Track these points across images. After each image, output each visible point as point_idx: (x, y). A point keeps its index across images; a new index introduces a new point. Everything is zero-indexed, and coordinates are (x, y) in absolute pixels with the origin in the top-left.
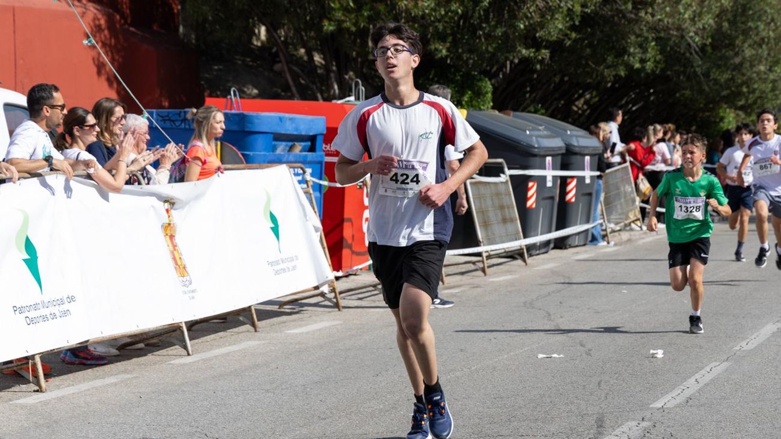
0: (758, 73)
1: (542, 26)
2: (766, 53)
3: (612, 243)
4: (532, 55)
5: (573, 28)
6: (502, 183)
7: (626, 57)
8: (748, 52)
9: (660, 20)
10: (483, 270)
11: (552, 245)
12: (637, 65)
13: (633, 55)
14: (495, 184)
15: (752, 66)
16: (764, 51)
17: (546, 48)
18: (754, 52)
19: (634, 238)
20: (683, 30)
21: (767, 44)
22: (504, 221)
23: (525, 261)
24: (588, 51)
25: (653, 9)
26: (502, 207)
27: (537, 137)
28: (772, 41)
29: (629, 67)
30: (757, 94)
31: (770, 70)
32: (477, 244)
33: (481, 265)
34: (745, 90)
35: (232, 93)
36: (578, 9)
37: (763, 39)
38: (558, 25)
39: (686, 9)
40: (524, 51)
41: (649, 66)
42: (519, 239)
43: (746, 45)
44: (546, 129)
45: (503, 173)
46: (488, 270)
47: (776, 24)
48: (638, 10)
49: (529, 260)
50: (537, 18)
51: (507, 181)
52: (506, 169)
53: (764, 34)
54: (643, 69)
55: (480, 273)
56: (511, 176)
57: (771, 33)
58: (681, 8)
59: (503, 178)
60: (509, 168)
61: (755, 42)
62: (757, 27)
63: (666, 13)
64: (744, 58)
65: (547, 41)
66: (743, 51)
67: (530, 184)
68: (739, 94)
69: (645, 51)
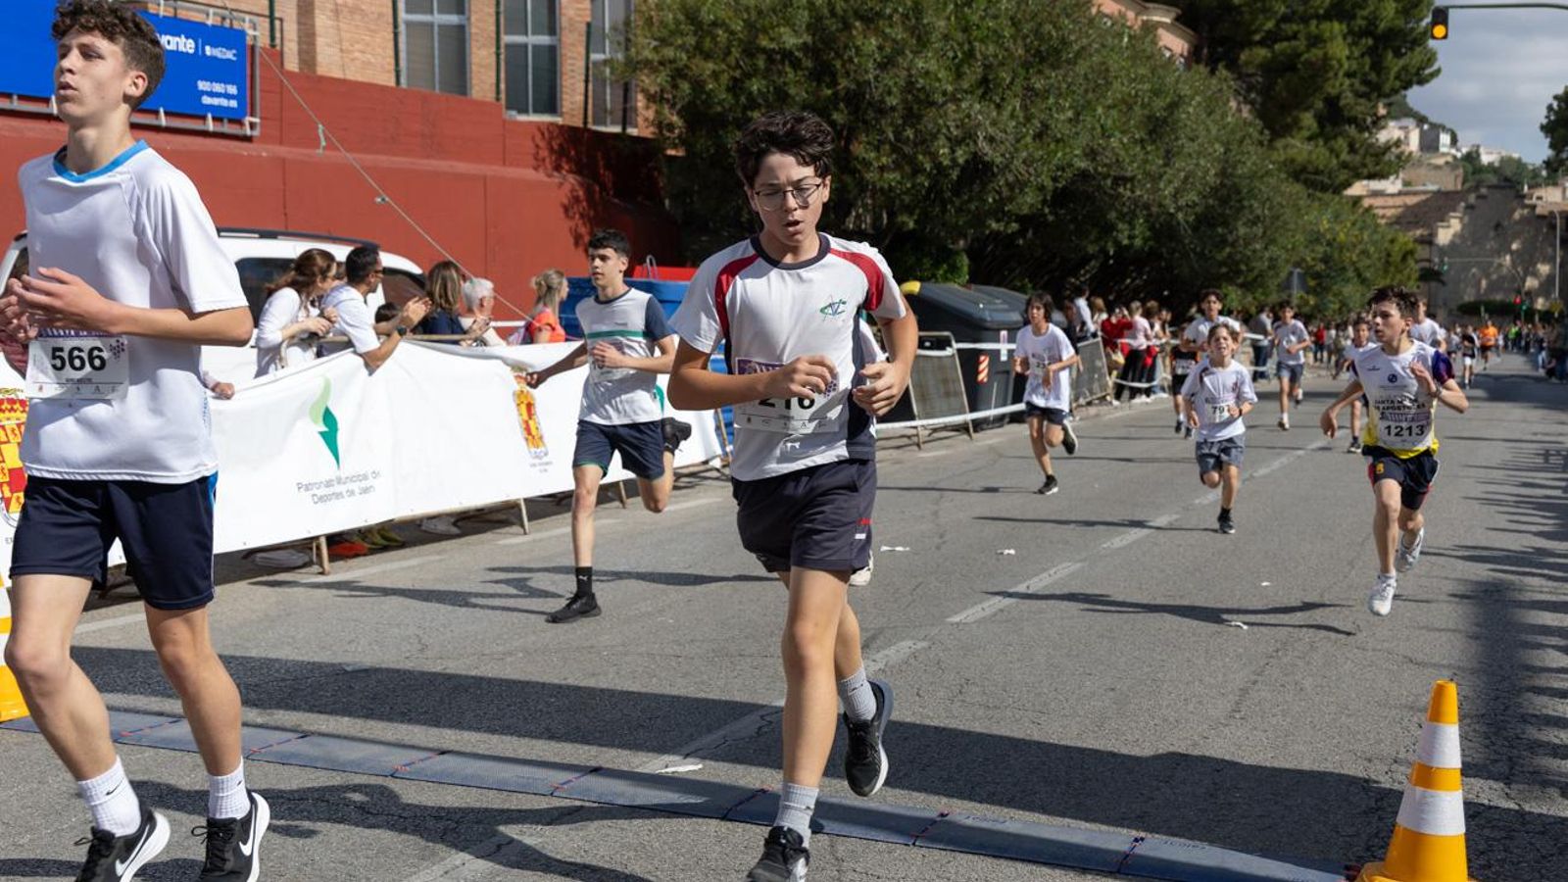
0: (1254, 251)
1: (1011, 199)
2: (1261, 230)
3: (1078, 418)
4: (1002, 229)
5: (1044, 202)
6: (947, 357)
7: (1115, 233)
8: (1242, 231)
9: (1140, 196)
10: (918, 445)
11: (1007, 420)
12: (1126, 242)
13: (1122, 231)
14: (939, 358)
15: (1247, 244)
16: (1259, 230)
17: (1016, 222)
18: (1248, 230)
19: (1102, 413)
20: (1164, 206)
21: (1263, 222)
22: (947, 394)
23: (970, 435)
24: (1072, 227)
25: (1133, 186)
26: (945, 381)
27: (990, 310)
28: (1267, 220)
29: (1117, 243)
30: (1256, 272)
31: (1266, 248)
32: (912, 418)
33: (915, 439)
34: (1243, 267)
35: (648, 261)
36: (1048, 183)
37: (1258, 217)
38: (1029, 200)
39: (1166, 186)
40: (994, 225)
41: (1138, 242)
42: (965, 413)
43: (1240, 223)
44: (1005, 302)
45: (950, 346)
46: (922, 446)
47: (1271, 202)
48: (1118, 185)
49: (975, 436)
50: (1006, 192)
51: (953, 355)
52: (954, 343)
53: (1259, 212)
54: (1131, 246)
55: (915, 448)
56: (959, 350)
57: (1266, 212)
58: (1162, 185)
59: (949, 352)
60: (957, 341)
61: (1249, 220)
62: (1251, 206)
63: (1147, 190)
64: (1238, 237)
65: (1017, 215)
66: (1237, 229)
67: (982, 358)
68: (1239, 272)
69: (1133, 228)
